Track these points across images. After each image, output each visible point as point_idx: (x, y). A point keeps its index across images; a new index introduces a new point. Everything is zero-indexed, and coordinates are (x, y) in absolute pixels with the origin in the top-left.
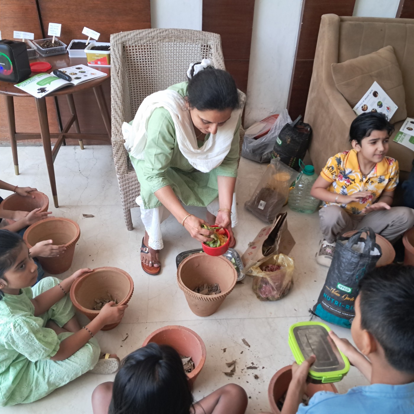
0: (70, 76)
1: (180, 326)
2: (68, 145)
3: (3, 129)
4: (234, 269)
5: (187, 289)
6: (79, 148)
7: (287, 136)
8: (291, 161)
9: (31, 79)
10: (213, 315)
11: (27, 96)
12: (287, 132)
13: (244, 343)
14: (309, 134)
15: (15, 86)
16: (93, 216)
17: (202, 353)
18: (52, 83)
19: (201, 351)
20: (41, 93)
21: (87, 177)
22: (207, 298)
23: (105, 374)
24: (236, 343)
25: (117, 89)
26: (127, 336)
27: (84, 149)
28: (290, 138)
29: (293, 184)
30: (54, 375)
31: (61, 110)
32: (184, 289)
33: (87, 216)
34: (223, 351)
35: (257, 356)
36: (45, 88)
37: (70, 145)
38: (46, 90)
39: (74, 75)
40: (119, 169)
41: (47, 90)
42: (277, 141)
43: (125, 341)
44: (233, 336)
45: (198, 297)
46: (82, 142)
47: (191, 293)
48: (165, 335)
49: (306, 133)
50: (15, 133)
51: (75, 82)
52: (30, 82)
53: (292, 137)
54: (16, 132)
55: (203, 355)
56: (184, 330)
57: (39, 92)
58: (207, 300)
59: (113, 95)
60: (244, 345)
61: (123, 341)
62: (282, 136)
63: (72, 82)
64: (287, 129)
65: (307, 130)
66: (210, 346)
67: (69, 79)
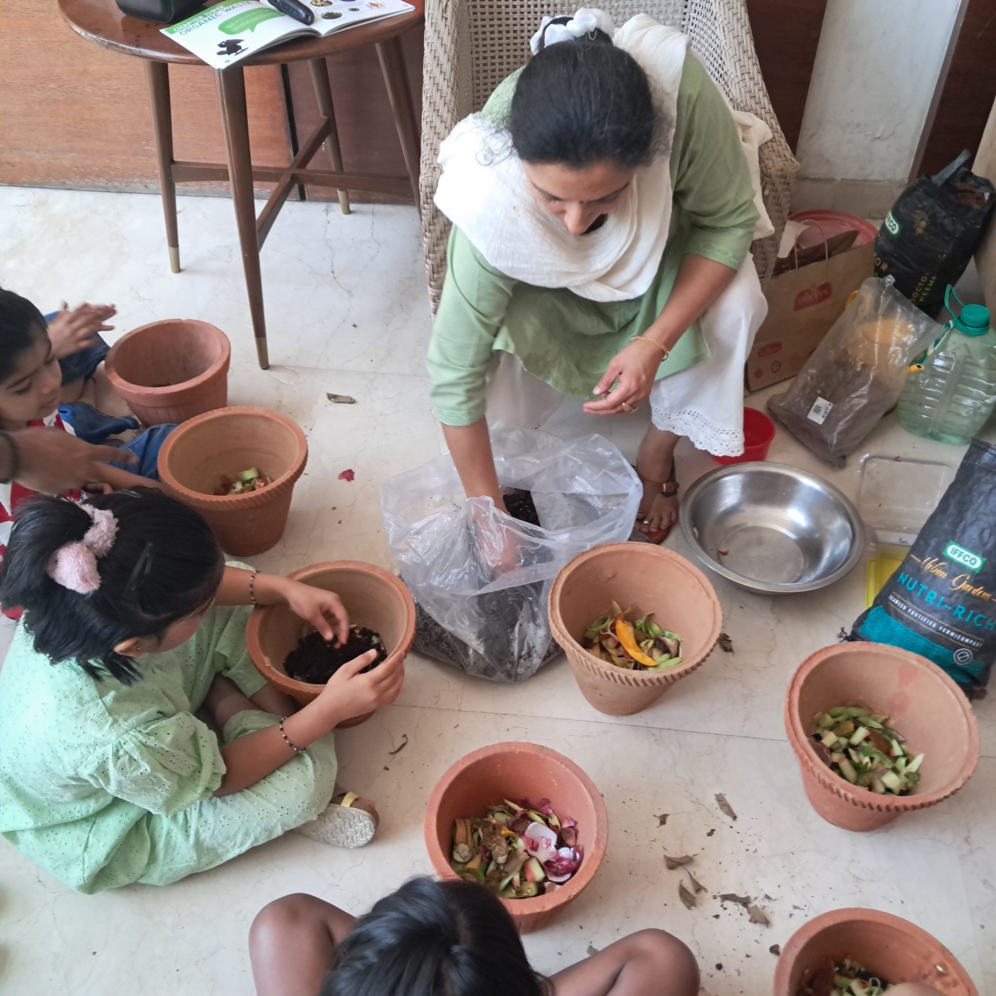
0: (313, 8)
1: (543, 747)
2: (311, 200)
3: (149, 148)
4: (714, 603)
5: (573, 645)
6: (337, 208)
7: (917, 211)
8: (920, 284)
9: (206, 13)
10: (641, 714)
11: (190, 63)
12: (920, 201)
13: (721, 808)
14: (987, 209)
15: (163, 31)
16: (352, 402)
17: (595, 834)
18: (259, 26)
19: (595, 829)
20: (227, 55)
21: (349, 292)
22: (626, 677)
23: (335, 846)
24: (697, 802)
25: (440, 52)
26: (403, 740)
27: (349, 212)
28: (926, 218)
29: (920, 359)
30: (212, 827)
31: (296, 102)
32: (566, 643)
33: (337, 401)
34: (658, 822)
35: (752, 849)
36: (239, 41)
37: (317, 200)
38: (240, 48)
39: (322, 5)
40: (436, 271)
41: (243, 48)
42: (887, 224)
43: (398, 755)
44: (692, 782)
45: (602, 670)
46: (347, 193)
47: (583, 658)
48: (499, 766)
49: (976, 207)
50: (172, 161)
51: (323, 27)
52: (202, 21)
53: (933, 218)
54: (175, 159)
55: (598, 841)
56: (555, 761)
57: (221, 53)
58: (626, 683)
59: (429, 69)
60: (720, 813)
61: (391, 753)
62: (902, 210)
63: (314, 27)
64: (919, 193)
65: (980, 198)
66: (624, 802)
67: (307, 17)
